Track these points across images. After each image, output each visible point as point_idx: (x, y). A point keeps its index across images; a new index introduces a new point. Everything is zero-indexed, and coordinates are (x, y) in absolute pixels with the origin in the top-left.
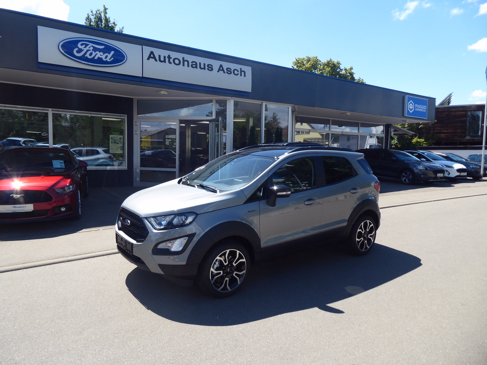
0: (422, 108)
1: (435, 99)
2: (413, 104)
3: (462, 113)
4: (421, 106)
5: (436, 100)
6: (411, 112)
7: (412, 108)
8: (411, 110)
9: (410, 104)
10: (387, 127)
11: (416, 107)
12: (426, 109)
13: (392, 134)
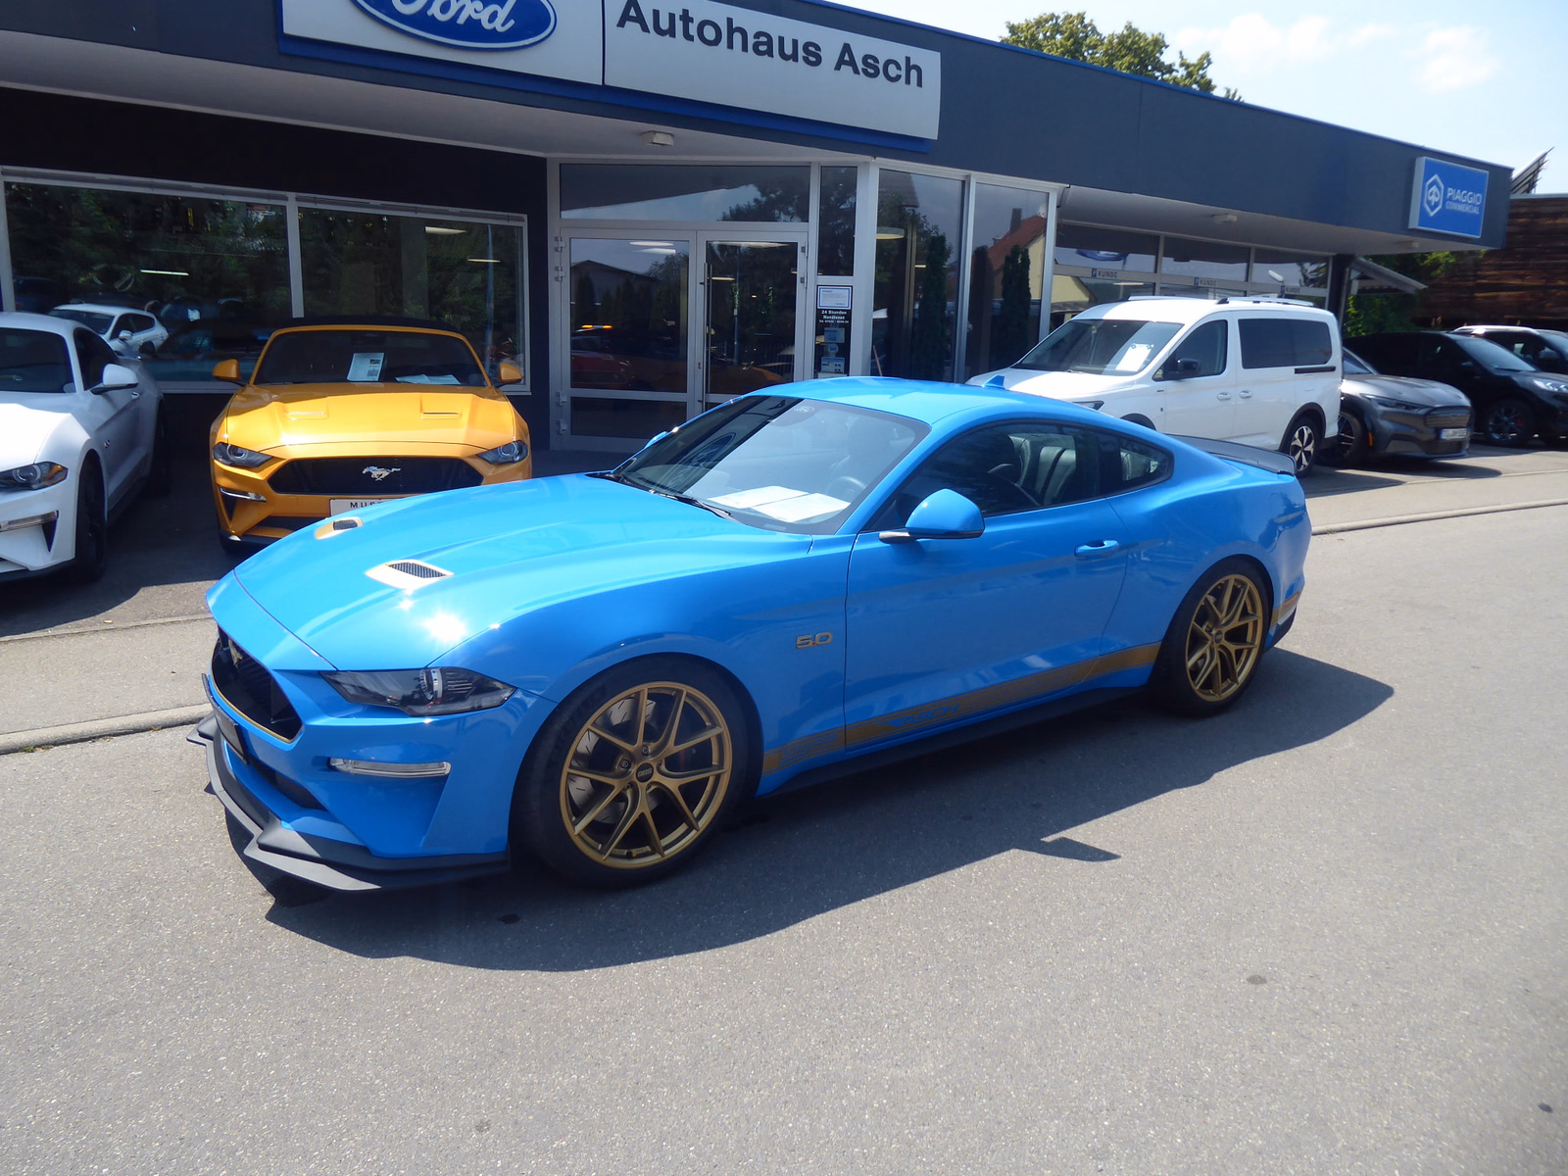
0: (1466, 203)
1: (1508, 170)
2: (1440, 188)
4: (1465, 195)
5: (1515, 175)
6: (1432, 214)
7: (1437, 200)
8: (1433, 209)
9: (1429, 189)
10: (1340, 264)
11: (1450, 199)
12: (1480, 206)
13: (1354, 290)
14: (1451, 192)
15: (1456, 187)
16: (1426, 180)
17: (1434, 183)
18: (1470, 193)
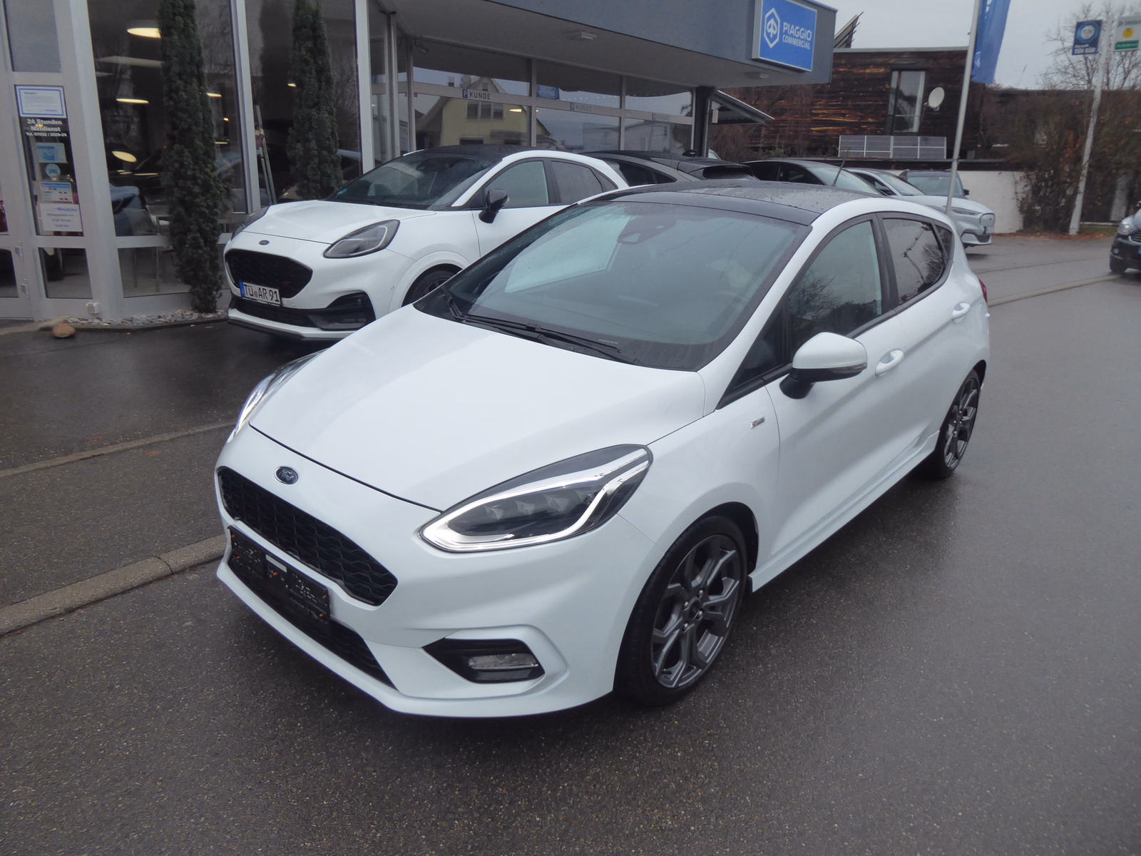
0: (799, 38)
1: (835, 12)
2: (777, 23)
3: (882, 70)
4: (798, 30)
5: (837, 14)
6: (771, 46)
7: (775, 33)
8: (772, 42)
9: (768, 21)
10: (703, 95)
11: (786, 31)
12: (811, 42)
13: (715, 120)
14: (786, 26)
15: (791, 22)
16: (765, 12)
17: (772, 16)
18: (802, 29)
